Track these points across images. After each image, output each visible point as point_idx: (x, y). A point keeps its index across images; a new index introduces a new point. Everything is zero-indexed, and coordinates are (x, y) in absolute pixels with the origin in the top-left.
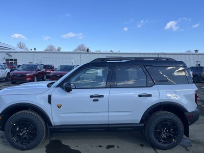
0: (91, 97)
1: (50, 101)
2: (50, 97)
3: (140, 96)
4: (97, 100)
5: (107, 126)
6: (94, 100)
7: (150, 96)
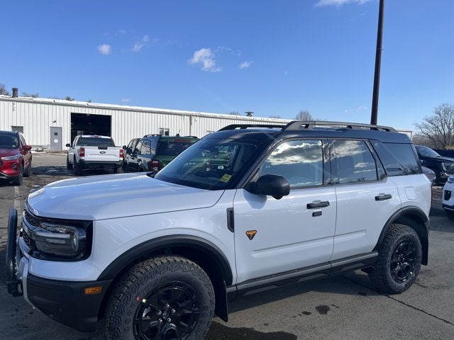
0: (309, 206)
1: (231, 226)
2: (231, 213)
3: (377, 199)
4: (320, 214)
5: (329, 266)
6: (314, 215)
7: (389, 197)
